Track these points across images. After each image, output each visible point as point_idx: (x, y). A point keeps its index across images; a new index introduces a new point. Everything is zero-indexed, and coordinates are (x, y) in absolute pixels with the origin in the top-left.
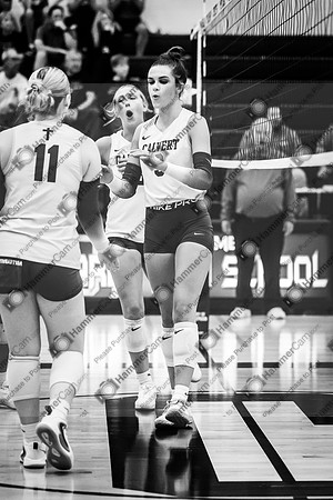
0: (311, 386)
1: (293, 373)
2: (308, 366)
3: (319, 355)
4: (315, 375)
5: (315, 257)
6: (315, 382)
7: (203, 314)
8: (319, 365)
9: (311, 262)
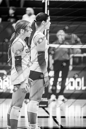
0: (81, 124)
1: (75, 120)
2: (80, 117)
3: (84, 114)
4: (82, 121)
5: (83, 79)
6: (82, 123)
7: (46, 99)
8: (84, 117)
9: (82, 81)
